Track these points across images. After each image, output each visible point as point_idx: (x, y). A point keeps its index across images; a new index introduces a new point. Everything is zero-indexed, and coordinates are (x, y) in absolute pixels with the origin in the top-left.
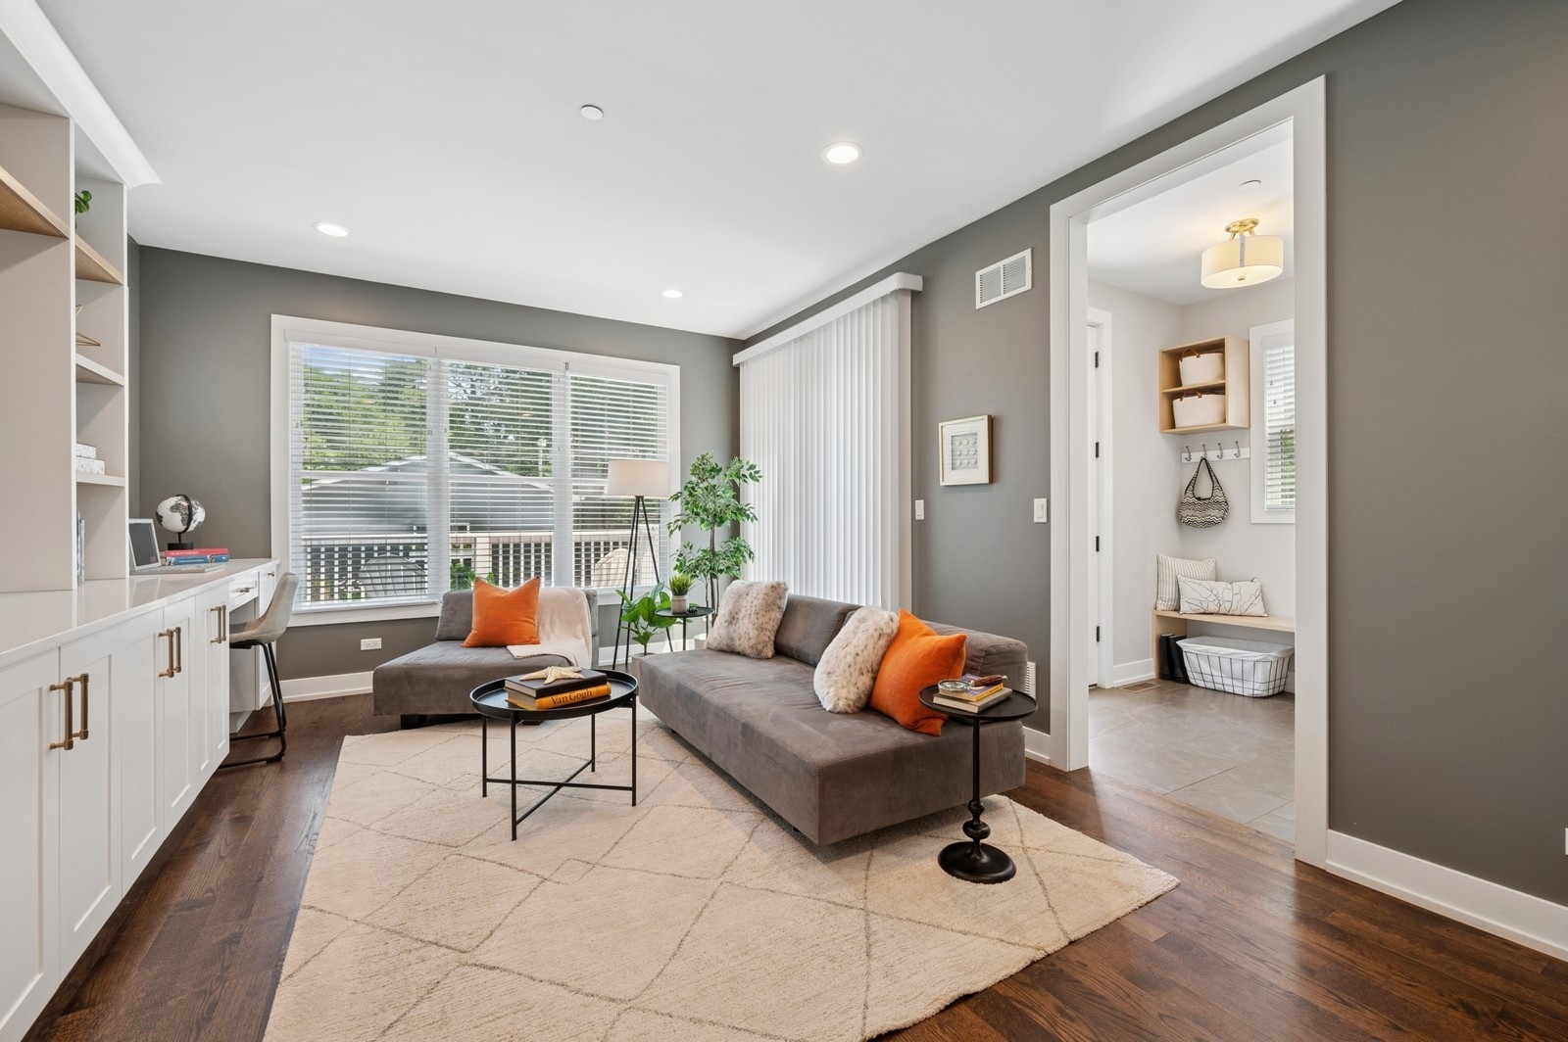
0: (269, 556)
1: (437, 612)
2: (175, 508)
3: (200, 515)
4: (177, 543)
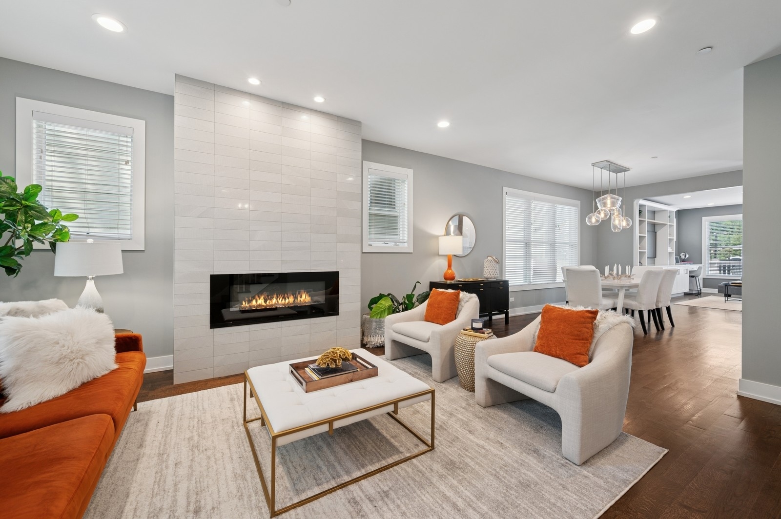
0: (701, 264)
2: (683, 255)
3: (687, 256)
4: (684, 261)
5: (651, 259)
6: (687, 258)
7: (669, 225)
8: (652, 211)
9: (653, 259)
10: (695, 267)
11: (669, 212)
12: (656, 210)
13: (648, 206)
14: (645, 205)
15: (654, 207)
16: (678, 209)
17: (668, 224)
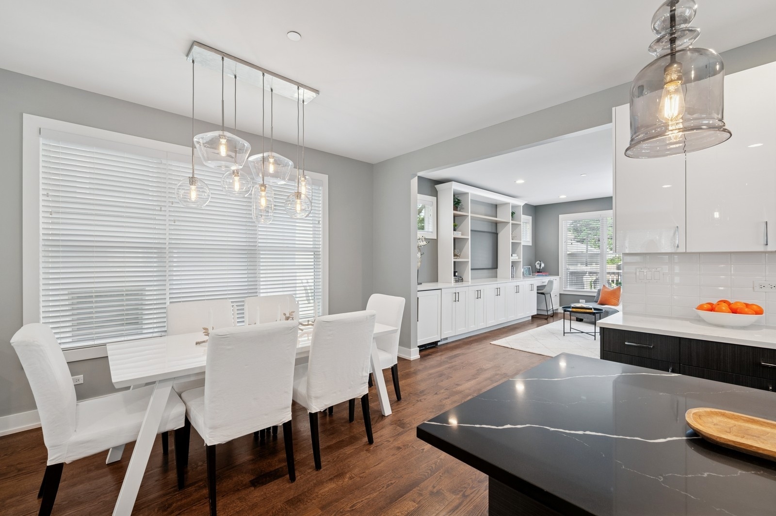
0: (558, 275)
1: (595, 294)
2: (538, 264)
3: (543, 265)
4: (539, 271)
5: (490, 271)
6: (543, 268)
7: (512, 224)
8: (492, 205)
9: (494, 270)
10: (543, 280)
11: (512, 207)
12: (498, 203)
13: (472, 194)
14: (468, 193)
15: (496, 200)
16: (526, 202)
17: (511, 222)
